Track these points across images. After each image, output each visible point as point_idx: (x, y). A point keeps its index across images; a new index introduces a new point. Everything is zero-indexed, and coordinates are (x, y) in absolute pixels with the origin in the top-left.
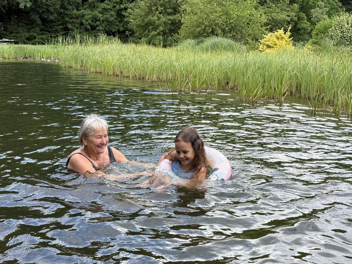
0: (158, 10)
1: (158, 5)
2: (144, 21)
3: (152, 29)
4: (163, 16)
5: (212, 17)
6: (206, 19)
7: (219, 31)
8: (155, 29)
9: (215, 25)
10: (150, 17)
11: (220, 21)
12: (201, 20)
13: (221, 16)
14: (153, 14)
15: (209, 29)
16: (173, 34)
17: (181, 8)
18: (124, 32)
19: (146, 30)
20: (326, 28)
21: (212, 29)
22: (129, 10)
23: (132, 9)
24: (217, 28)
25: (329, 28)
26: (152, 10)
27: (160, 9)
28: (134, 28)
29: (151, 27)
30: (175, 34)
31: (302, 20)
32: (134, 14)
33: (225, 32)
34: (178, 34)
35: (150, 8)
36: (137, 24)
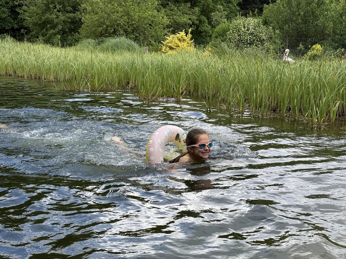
0: (56, 8)
1: (56, 3)
2: (41, 19)
3: (50, 27)
4: (62, 14)
5: (114, 17)
6: (107, 19)
7: (122, 32)
8: (54, 27)
9: (117, 26)
10: (48, 15)
11: (122, 22)
12: (102, 20)
13: (123, 17)
14: (51, 12)
15: (111, 29)
16: (73, 33)
17: (81, 6)
18: (19, 30)
19: (43, 28)
20: (225, 31)
21: (114, 30)
22: (24, 7)
23: (27, 6)
24: (120, 29)
25: (227, 31)
26: (49, 8)
27: (58, 6)
28: (30, 26)
29: (49, 26)
30: (75, 33)
31: (203, 23)
32: (30, 11)
33: (128, 33)
34: (79, 33)
35: (47, 5)
36: (34, 22)
